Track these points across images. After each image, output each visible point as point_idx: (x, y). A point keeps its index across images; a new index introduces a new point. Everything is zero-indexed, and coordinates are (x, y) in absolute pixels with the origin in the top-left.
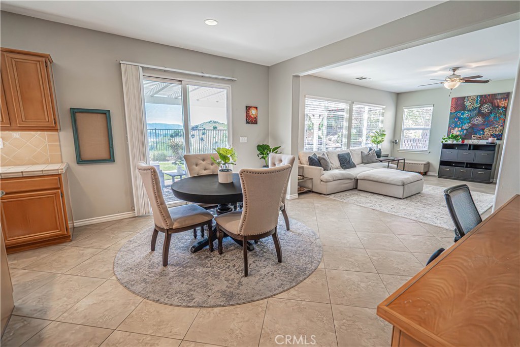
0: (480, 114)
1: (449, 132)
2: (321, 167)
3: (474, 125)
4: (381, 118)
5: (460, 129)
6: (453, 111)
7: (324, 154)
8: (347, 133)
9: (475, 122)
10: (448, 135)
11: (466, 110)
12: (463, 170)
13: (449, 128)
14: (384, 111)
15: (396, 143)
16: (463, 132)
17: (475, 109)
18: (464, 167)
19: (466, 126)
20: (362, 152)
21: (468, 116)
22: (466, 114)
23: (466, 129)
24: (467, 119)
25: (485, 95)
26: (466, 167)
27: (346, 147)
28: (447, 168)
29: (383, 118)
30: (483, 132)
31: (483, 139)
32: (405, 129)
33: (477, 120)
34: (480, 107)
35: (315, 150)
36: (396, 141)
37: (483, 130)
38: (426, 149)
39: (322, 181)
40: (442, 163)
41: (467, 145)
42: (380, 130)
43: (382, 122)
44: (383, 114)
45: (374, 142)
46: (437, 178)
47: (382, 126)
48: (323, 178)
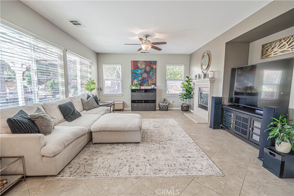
0: (146, 72)
1: (132, 82)
2: (39, 133)
3: (143, 77)
4: (89, 70)
5: (137, 80)
6: (133, 69)
7: (38, 109)
8: (64, 81)
9: (144, 76)
10: (132, 84)
11: (139, 69)
12: (144, 105)
13: (132, 79)
14: (91, 65)
15: (101, 90)
16: (139, 82)
17: (143, 69)
18: (143, 103)
19: (140, 78)
20: (81, 99)
21: (140, 72)
22: (139, 71)
23: (140, 80)
24: (140, 75)
25: (147, 61)
26: (144, 103)
27: (65, 96)
28: (135, 105)
29: (91, 70)
30: (148, 82)
31: (148, 86)
32: (105, 80)
33: (145, 75)
34: (145, 68)
35: (21, 103)
36: (100, 88)
37: (148, 80)
38: (120, 93)
39: (43, 156)
40: (133, 102)
41: (142, 90)
42: (90, 79)
43: (91, 73)
44: (90, 67)
45: (88, 89)
46: (131, 112)
47: (91, 77)
48: (45, 151)
